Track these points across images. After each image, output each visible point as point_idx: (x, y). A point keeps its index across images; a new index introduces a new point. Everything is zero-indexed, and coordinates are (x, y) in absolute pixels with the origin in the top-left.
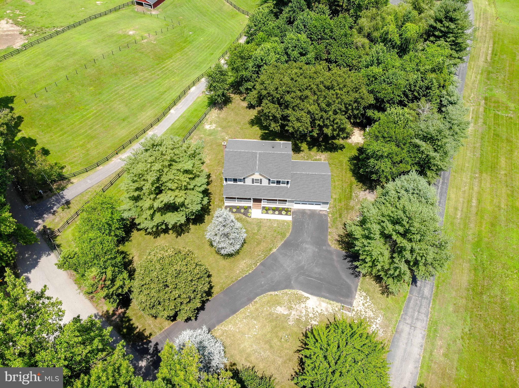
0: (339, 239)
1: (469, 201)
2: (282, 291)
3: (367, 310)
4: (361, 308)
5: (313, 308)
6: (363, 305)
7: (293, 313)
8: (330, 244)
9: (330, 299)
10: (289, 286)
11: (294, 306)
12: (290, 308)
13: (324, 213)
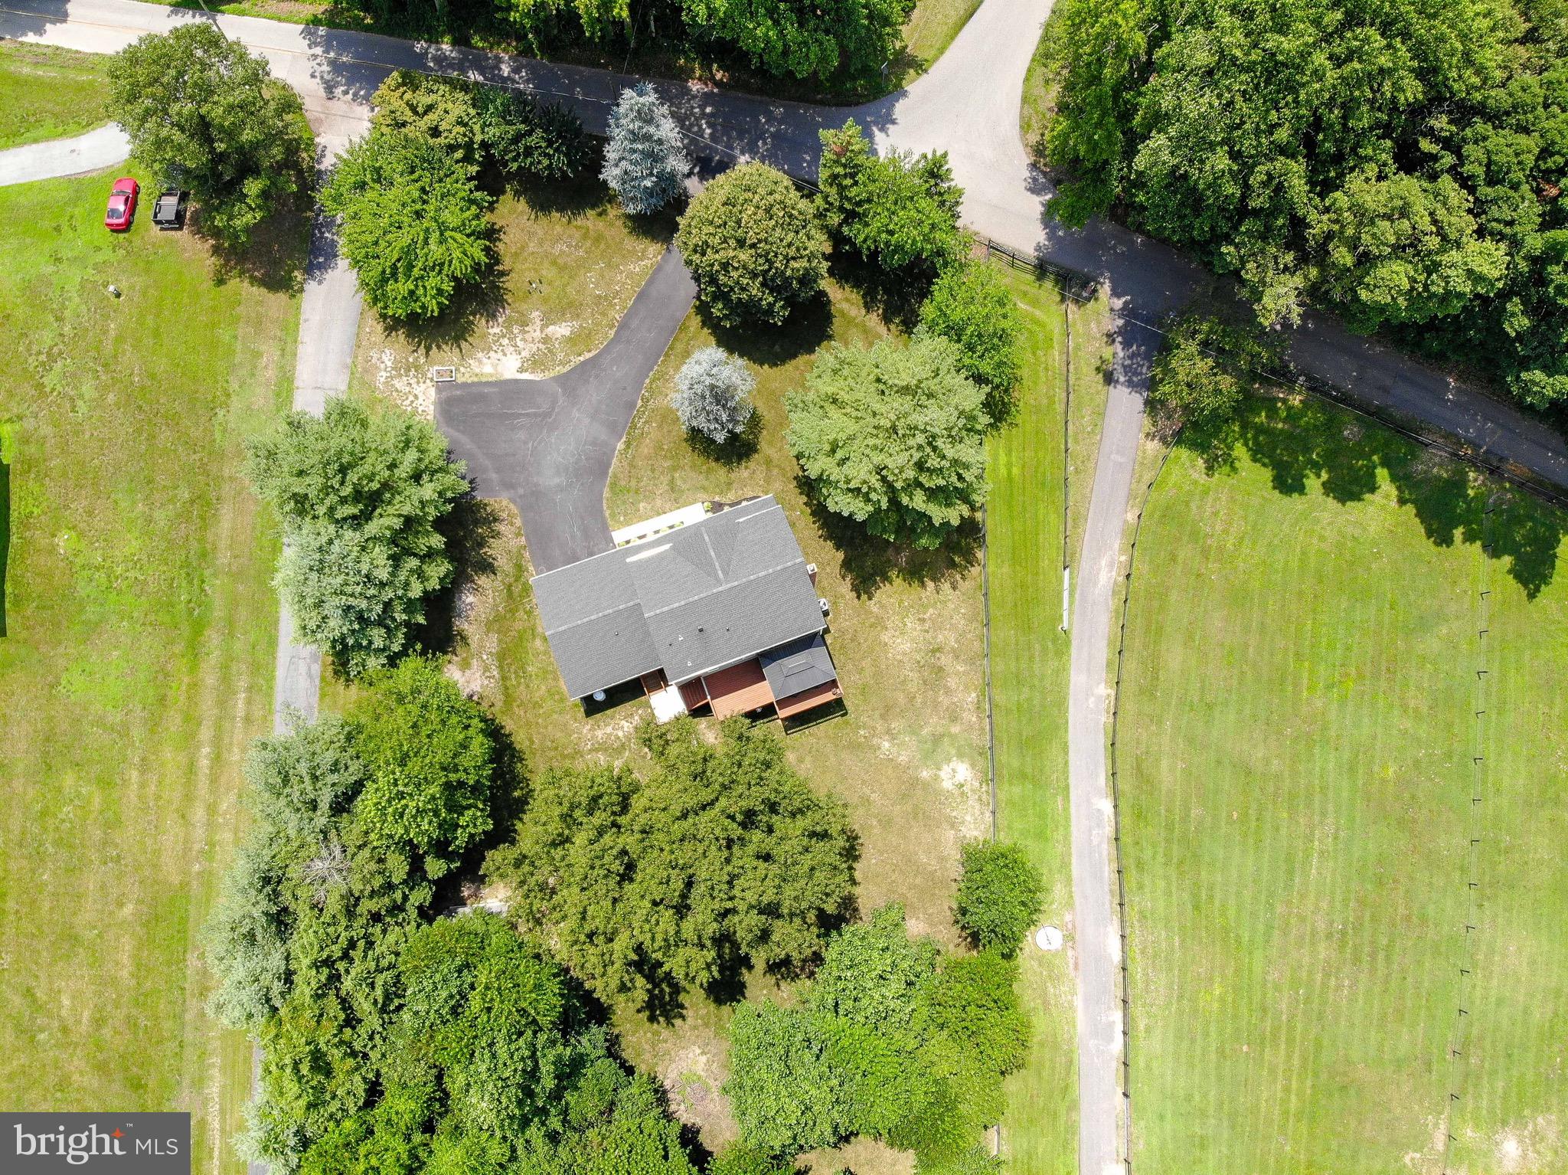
0: (497, 527)
2: (572, 365)
3: (408, 389)
4: (419, 390)
5: (505, 355)
6: (416, 397)
7: (538, 333)
8: (512, 506)
9: (480, 384)
10: (561, 380)
11: (541, 346)
12: (546, 340)
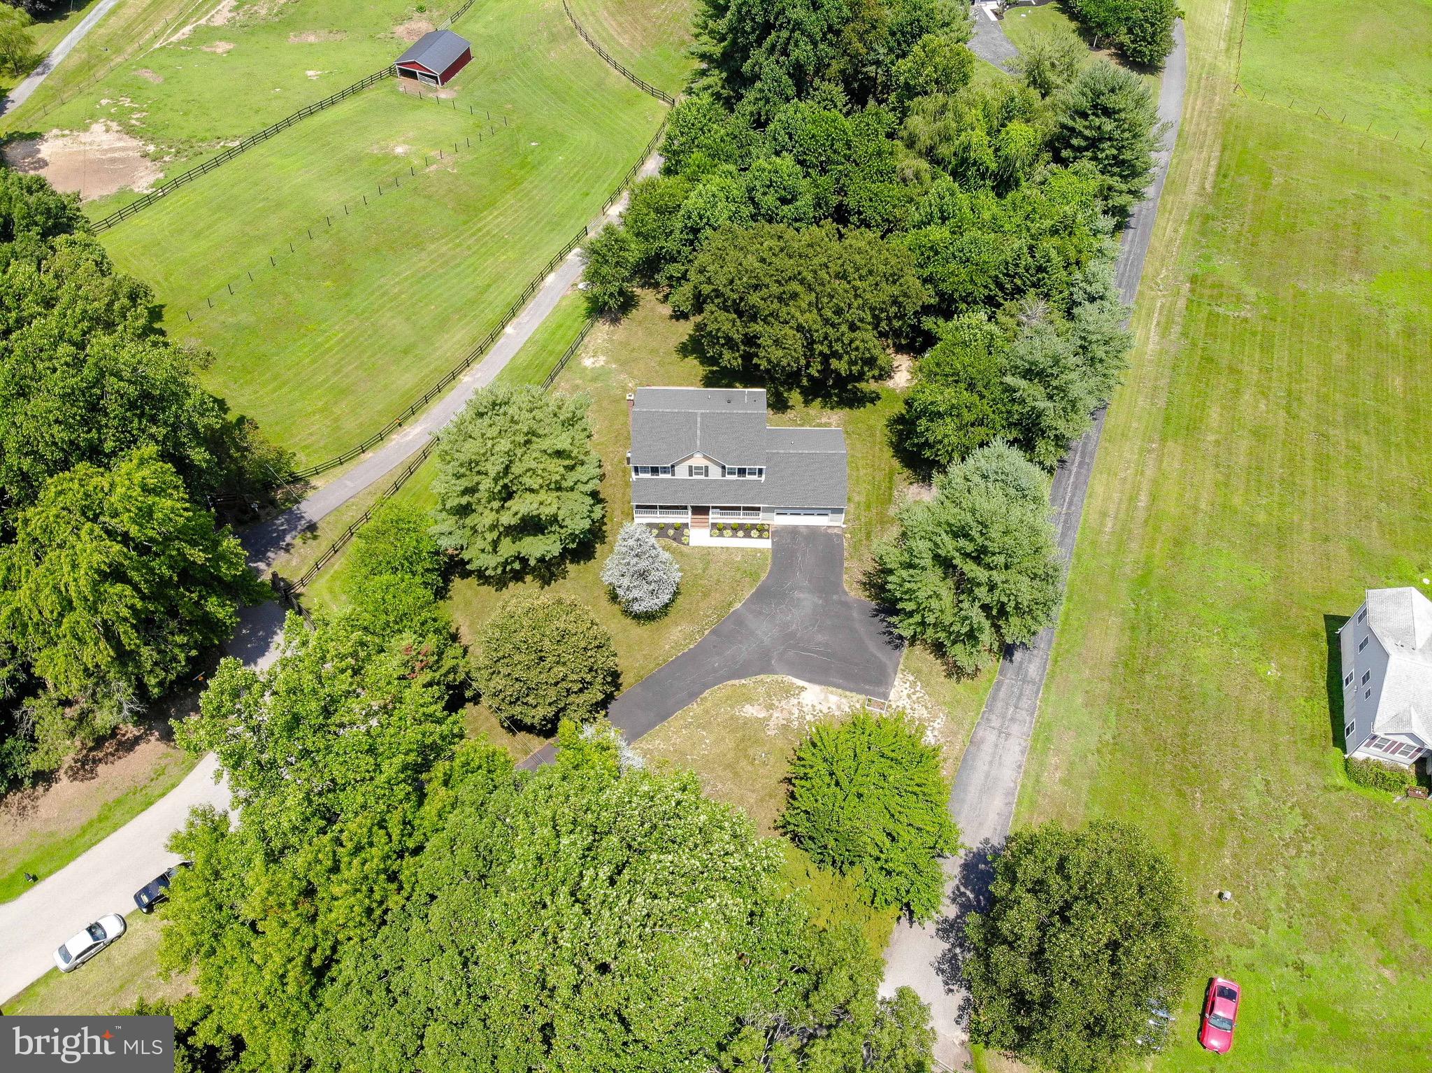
0: (864, 579)
1: (1132, 499)
2: (753, 679)
3: (916, 706)
4: (904, 702)
5: (813, 706)
6: (909, 696)
7: (776, 715)
8: (847, 589)
9: (844, 689)
10: (766, 669)
11: (777, 703)
12: (770, 707)
13: (836, 531)
